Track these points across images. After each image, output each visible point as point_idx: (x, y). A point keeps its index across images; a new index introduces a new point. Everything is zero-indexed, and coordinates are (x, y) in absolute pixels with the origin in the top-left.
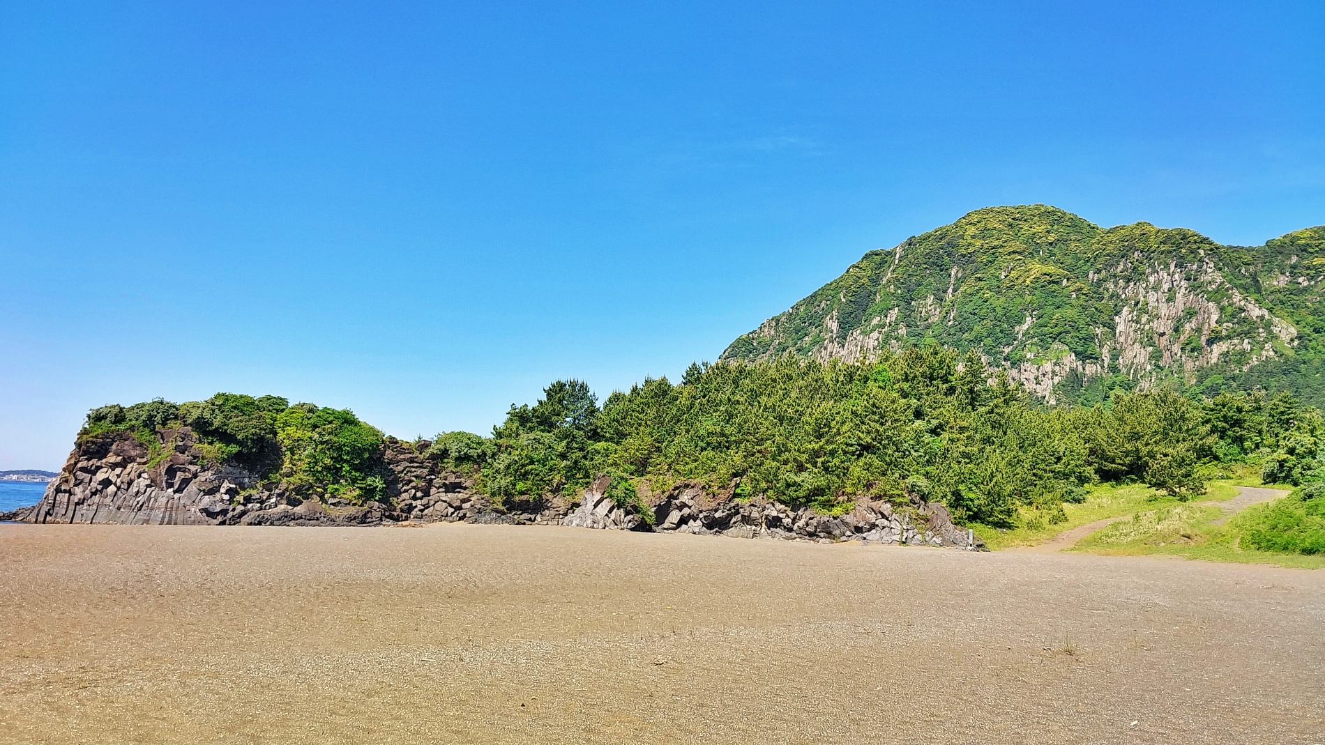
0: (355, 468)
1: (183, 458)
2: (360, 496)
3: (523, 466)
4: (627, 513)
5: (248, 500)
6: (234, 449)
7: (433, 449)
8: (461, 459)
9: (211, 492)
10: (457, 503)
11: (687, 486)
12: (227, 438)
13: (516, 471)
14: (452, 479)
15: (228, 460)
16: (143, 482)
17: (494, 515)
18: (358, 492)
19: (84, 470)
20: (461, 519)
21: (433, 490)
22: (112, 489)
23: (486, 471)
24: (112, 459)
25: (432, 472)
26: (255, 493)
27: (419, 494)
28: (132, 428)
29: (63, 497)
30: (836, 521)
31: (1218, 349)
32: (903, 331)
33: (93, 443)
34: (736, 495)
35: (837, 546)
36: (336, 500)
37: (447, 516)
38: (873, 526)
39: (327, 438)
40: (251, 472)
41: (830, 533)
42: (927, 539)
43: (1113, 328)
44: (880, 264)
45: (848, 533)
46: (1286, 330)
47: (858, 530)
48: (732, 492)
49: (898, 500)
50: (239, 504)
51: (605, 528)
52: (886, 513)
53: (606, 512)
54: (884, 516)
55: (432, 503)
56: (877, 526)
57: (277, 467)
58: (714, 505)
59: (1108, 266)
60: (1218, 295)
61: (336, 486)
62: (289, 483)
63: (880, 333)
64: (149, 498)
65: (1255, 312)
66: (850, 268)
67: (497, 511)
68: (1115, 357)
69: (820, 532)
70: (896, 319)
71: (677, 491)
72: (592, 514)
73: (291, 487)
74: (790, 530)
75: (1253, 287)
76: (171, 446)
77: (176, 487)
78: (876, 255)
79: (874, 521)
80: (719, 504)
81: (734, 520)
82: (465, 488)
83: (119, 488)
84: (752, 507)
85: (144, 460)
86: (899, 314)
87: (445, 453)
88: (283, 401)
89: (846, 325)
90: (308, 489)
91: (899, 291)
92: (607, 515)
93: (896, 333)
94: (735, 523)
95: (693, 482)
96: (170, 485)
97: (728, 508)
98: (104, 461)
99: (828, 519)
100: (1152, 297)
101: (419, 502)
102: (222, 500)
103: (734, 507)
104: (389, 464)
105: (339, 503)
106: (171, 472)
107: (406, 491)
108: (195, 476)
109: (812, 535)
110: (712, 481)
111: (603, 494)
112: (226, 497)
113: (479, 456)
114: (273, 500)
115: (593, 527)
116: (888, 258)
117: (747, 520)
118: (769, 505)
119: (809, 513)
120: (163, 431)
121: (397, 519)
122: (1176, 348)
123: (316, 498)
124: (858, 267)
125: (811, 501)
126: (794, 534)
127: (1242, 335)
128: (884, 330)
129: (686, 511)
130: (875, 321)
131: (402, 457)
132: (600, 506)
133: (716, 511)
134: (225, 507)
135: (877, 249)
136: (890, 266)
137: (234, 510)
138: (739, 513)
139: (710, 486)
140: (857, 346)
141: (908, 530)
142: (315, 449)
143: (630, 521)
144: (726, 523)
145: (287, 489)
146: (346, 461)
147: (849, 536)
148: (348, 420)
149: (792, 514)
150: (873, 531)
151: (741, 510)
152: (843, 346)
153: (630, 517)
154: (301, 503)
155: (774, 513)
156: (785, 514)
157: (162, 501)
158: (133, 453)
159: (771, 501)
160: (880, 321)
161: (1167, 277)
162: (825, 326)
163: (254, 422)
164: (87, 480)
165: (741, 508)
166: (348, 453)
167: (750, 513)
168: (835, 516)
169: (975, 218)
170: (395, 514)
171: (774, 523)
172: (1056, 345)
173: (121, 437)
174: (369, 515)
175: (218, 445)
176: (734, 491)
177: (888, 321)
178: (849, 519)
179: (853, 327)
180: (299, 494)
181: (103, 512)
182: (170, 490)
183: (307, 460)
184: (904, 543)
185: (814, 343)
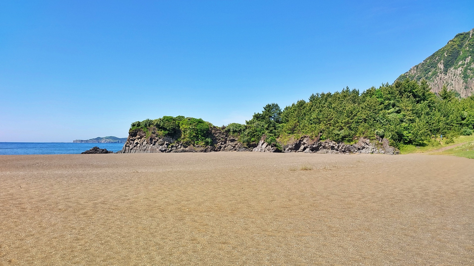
0: (202, 136)
1: (154, 135)
2: (204, 144)
3: (253, 133)
4: (272, 147)
5: (172, 146)
6: (167, 132)
7: (226, 129)
8: (234, 132)
9: (162, 145)
10: (234, 145)
11: (305, 137)
12: (165, 129)
13: (251, 135)
14: (232, 138)
15: (166, 135)
16: (145, 143)
17: (244, 149)
18: (204, 143)
19: (131, 140)
20: (235, 150)
21: (227, 142)
22: (139, 145)
23: (242, 135)
24: (138, 137)
25: (226, 136)
26: (174, 145)
27: (223, 143)
28: (142, 128)
29: (127, 148)
30: (352, 146)
32: (473, 66)
33: (133, 132)
34: (320, 139)
35: (352, 155)
36: (198, 146)
37: (231, 149)
38: (364, 148)
39: (193, 127)
40: (173, 138)
41: (350, 151)
42: (380, 151)
44: (463, 38)
45: (356, 150)
47: (359, 149)
48: (319, 138)
49: (372, 138)
50: (170, 148)
51: (264, 152)
52: (367, 143)
53: (265, 147)
54: (367, 144)
55: (227, 145)
56: (365, 147)
57: (180, 137)
58: (313, 143)
61: (198, 142)
62: (183, 141)
63: (462, 67)
64: (147, 147)
66: (449, 42)
67: (245, 147)
69: (346, 150)
70: (470, 61)
71: (302, 139)
72: (261, 147)
73: (184, 142)
74: (337, 150)
76: (151, 132)
77: (153, 144)
78: (461, 35)
79: (364, 146)
80: (314, 142)
81: (320, 148)
82: (236, 141)
83: (140, 145)
84: (326, 143)
85: (146, 137)
86: (471, 59)
87: (229, 130)
88: (183, 117)
89: (447, 66)
90: (189, 143)
91: (471, 49)
92: (265, 148)
93: (470, 67)
94: (321, 149)
95: (307, 135)
96: (152, 143)
97: (318, 144)
98: (136, 137)
99: (349, 146)
101: (223, 145)
102: (165, 147)
103: (320, 143)
104: (214, 134)
105: (199, 146)
106: (151, 139)
107: (219, 142)
108: (158, 140)
109: (344, 152)
110: (313, 135)
111: (264, 141)
112: (166, 146)
113: (239, 130)
114: (180, 146)
115: (261, 152)
116: (467, 36)
117: (324, 147)
118: (330, 142)
119: (343, 144)
120: (149, 128)
121: (216, 151)
123: (192, 145)
124: (452, 41)
125: (344, 140)
126: (338, 152)
128: (464, 66)
129: (305, 145)
130: (460, 63)
131: (217, 132)
132: (263, 145)
133: (314, 145)
134: (165, 149)
135: (462, 32)
136: (467, 39)
137: (168, 150)
138: (322, 146)
139: (312, 137)
140: (452, 74)
141: (374, 148)
142: (191, 131)
143: (273, 149)
144: (318, 149)
145: (183, 143)
146: (200, 134)
147: (356, 152)
148: (200, 122)
149: (337, 145)
150: (364, 149)
151: (322, 144)
152: (446, 75)
153: (273, 148)
154: (188, 147)
155: (332, 145)
156: (335, 145)
157: (150, 148)
158: (143, 135)
159: (331, 140)
160: (462, 63)
162: (438, 67)
163: (171, 124)
164: (132, 143)
165: (322, 143)
166: (200, 132)
167: (325, 145)
168: (351, 145)
170: (216, 149)
171: (333, 148)
173: (139, 130)
174: (207, 150)
175: (163, 131)
176: (320, 138)
177: (466, 62)
178: (356, 146)
179: (450, 66)
180: (186, 144)
181: (137, 151)
182: (152, 145)
183: (188, 134)
184: (372, 153)
185: (433, 75)
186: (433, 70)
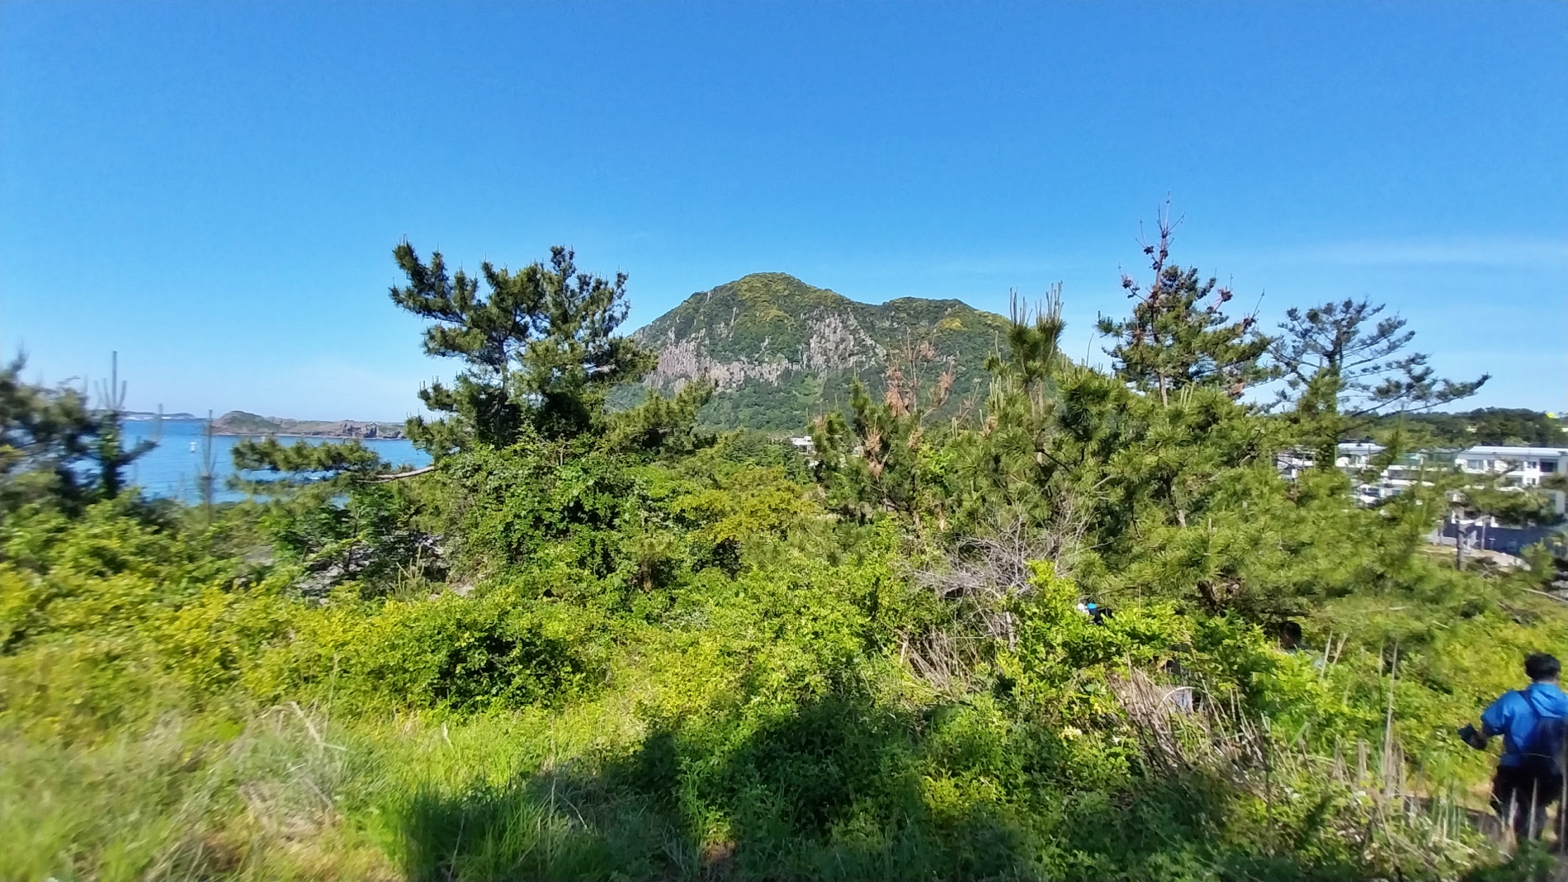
31: (852, 360)
32: (707, 342)
43: (808, 344)
44: (699, 301)
46: (881, 351)
59: (810, 311)
60: (854, 332)
63: (695, 342)
65: (869, 342)
66: (683, 302)
68: (809, 361)
70: (703, 335)
75: (871, 329)
78: (698, 295)
89: (680, 335)
91: (706, 320)
93: (704, 343)
100: (827, 330)
116: (704, 298)
122: (836, 357)
124: (688, 302)
127: (863, 353)
128: (697, 341)
130: (693, 336)
135: (699, 291)
136: (704, 303)
140: (683, 348)
152: (677, 348)
160: (695, 336)
161: (834, 321)
162: (669, 334)
169: (748, 279)
172: (779, 355)
177: (699, 336)
179: (682, 337)
185: (662, 345)
186: (663, 338)
